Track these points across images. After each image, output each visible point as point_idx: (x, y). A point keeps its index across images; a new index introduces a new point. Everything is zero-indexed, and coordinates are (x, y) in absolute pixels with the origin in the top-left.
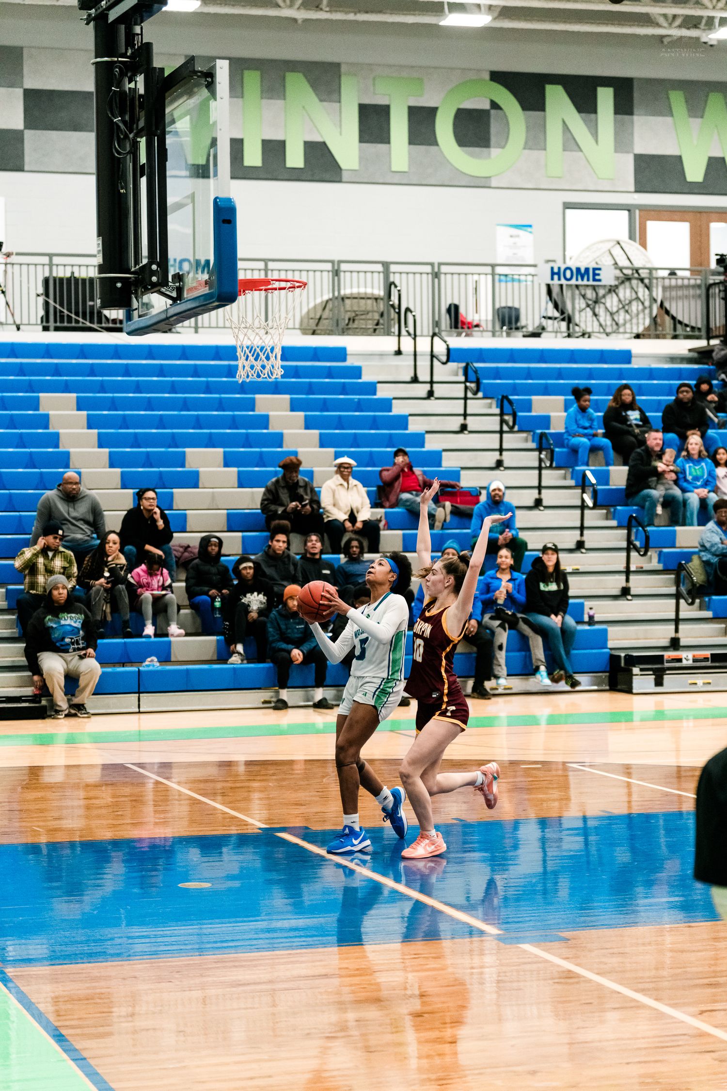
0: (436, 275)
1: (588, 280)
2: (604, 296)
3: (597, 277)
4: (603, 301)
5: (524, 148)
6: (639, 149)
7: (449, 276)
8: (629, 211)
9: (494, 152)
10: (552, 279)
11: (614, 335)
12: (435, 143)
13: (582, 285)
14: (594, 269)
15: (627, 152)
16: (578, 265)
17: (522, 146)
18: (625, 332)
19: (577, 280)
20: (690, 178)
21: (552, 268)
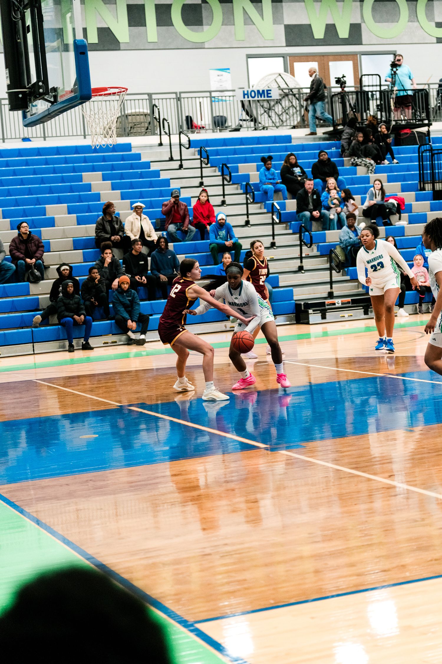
0: (179, 99)
1: (264, 97)
2: (274, 106)
3: (269, 95)
4: (273, 108)
5: (222, 25)
6: (287, 22)
7: (186, 99)
8: (283, 57)
9: (205, 28)
10: (244, 97)
11: (281, 127)
12: (172, 25)
13: (261, 100)
14: (267, 91)
15: (280, 24)
16: (258, 89)
17: (221, 24)
18: (287, 126)
19: (258, 97)
20: (316, 37)
21: (244, 92)
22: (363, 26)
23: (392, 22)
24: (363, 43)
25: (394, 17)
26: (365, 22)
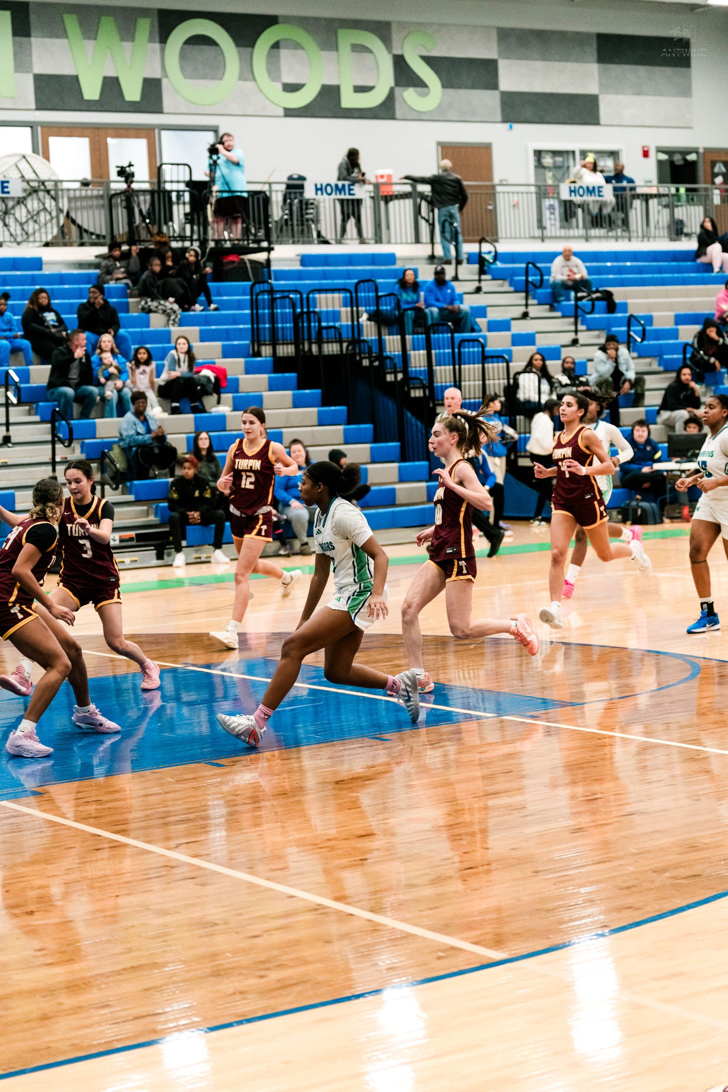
2: (13, 208)
3: (6, 190)
4: (12, 211)
6: (38, 69)
8: (31, 127)
11: (24, 244)
14: (2, 182)
15: (27, 72)
18: (35, 241)
20: (87, 96)
22: (165, 82)
23: (213, 78)
24: (165, 110)
25: (216, 71)
26: (167, 76)
